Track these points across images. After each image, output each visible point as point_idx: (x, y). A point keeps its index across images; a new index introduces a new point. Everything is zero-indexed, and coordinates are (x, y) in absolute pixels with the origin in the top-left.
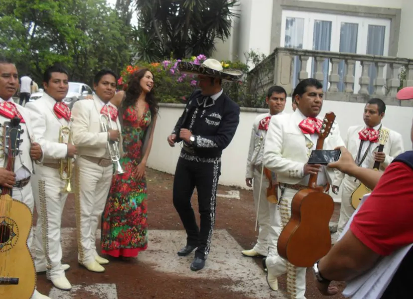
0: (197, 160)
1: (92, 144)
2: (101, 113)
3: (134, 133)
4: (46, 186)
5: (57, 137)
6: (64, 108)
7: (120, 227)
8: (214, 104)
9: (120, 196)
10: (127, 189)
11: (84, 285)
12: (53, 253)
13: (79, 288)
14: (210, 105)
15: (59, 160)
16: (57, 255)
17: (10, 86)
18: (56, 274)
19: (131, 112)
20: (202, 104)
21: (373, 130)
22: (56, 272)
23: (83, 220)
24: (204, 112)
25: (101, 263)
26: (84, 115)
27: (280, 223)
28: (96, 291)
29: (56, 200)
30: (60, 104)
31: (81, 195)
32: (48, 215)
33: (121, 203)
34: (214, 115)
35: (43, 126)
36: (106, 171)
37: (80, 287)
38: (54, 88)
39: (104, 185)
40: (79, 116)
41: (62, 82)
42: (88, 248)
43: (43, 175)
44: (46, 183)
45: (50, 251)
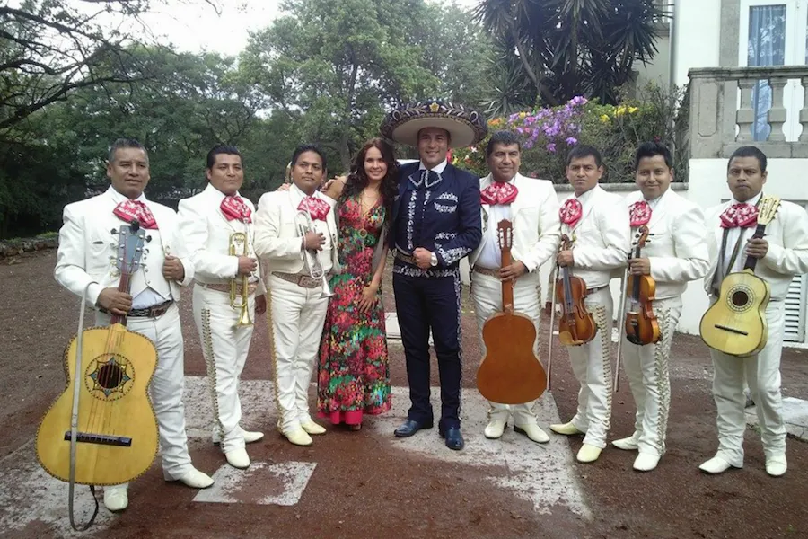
0: (426, 275)
1: (279, 255)
2: (299, 209)
3: (355, 236)
4: (211, 318)
5: (226, 246)
6: (238, 205)
7: (338, 377)
8: (441, 179)
9: (337, 331)
10: (348, 321)
11: (271, 463)
12: (224, 413)
13: (261, 467)
14: (436, 182)
15: (229, 279)
16: (232, 415)
17: (130, 178)
18: (230, 445)
19: (350, 205)
20: (420, 182)
21: (745, 205)
22: (230, 442)
23: (280, 366)
24: (428, 195)
25: (311, 432)
26: (270, 214)
27: (602, 379)
28: (283, 471)
29: (227, 338)
30: (230, 200)
31: (275, 330)
32: (216, 358)
33: (338, 342)
34: (445, 196)
35: (204, 232)
36: (312, 294)
37: (265, 465)
38: (219, 177)
39: (311, 316)
40: (265, 215)
41: (231, 168)
42: (289, 408)
43: (207, 302)
44: (211, 313)
45: (220, 411)
